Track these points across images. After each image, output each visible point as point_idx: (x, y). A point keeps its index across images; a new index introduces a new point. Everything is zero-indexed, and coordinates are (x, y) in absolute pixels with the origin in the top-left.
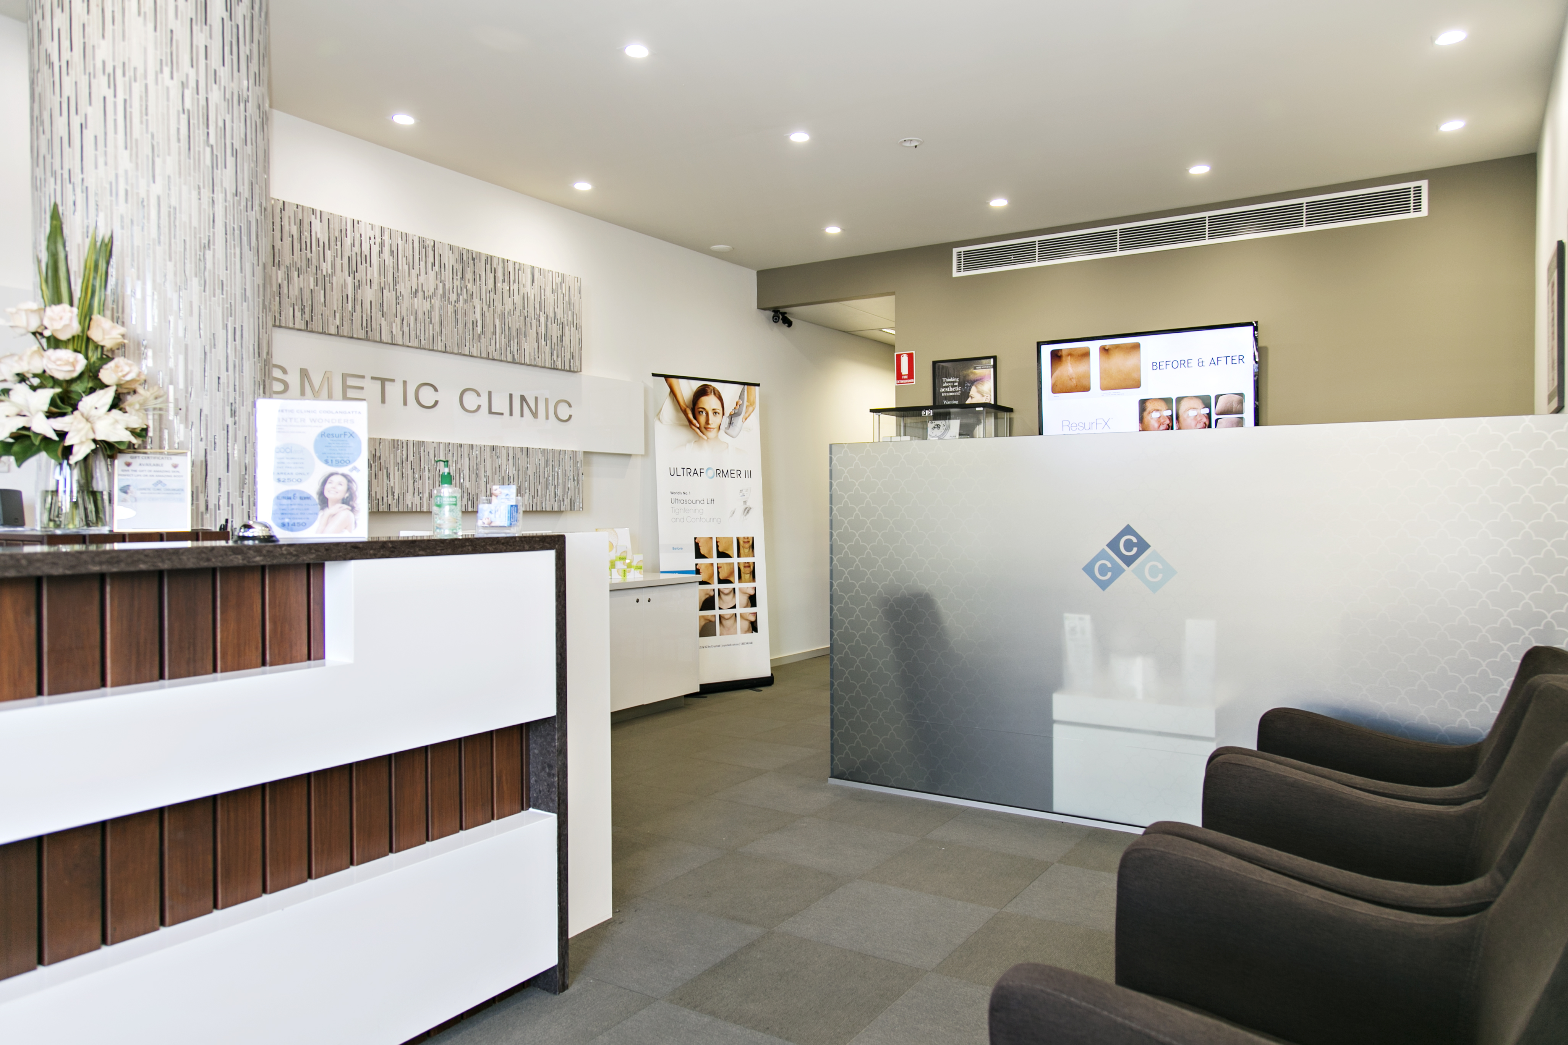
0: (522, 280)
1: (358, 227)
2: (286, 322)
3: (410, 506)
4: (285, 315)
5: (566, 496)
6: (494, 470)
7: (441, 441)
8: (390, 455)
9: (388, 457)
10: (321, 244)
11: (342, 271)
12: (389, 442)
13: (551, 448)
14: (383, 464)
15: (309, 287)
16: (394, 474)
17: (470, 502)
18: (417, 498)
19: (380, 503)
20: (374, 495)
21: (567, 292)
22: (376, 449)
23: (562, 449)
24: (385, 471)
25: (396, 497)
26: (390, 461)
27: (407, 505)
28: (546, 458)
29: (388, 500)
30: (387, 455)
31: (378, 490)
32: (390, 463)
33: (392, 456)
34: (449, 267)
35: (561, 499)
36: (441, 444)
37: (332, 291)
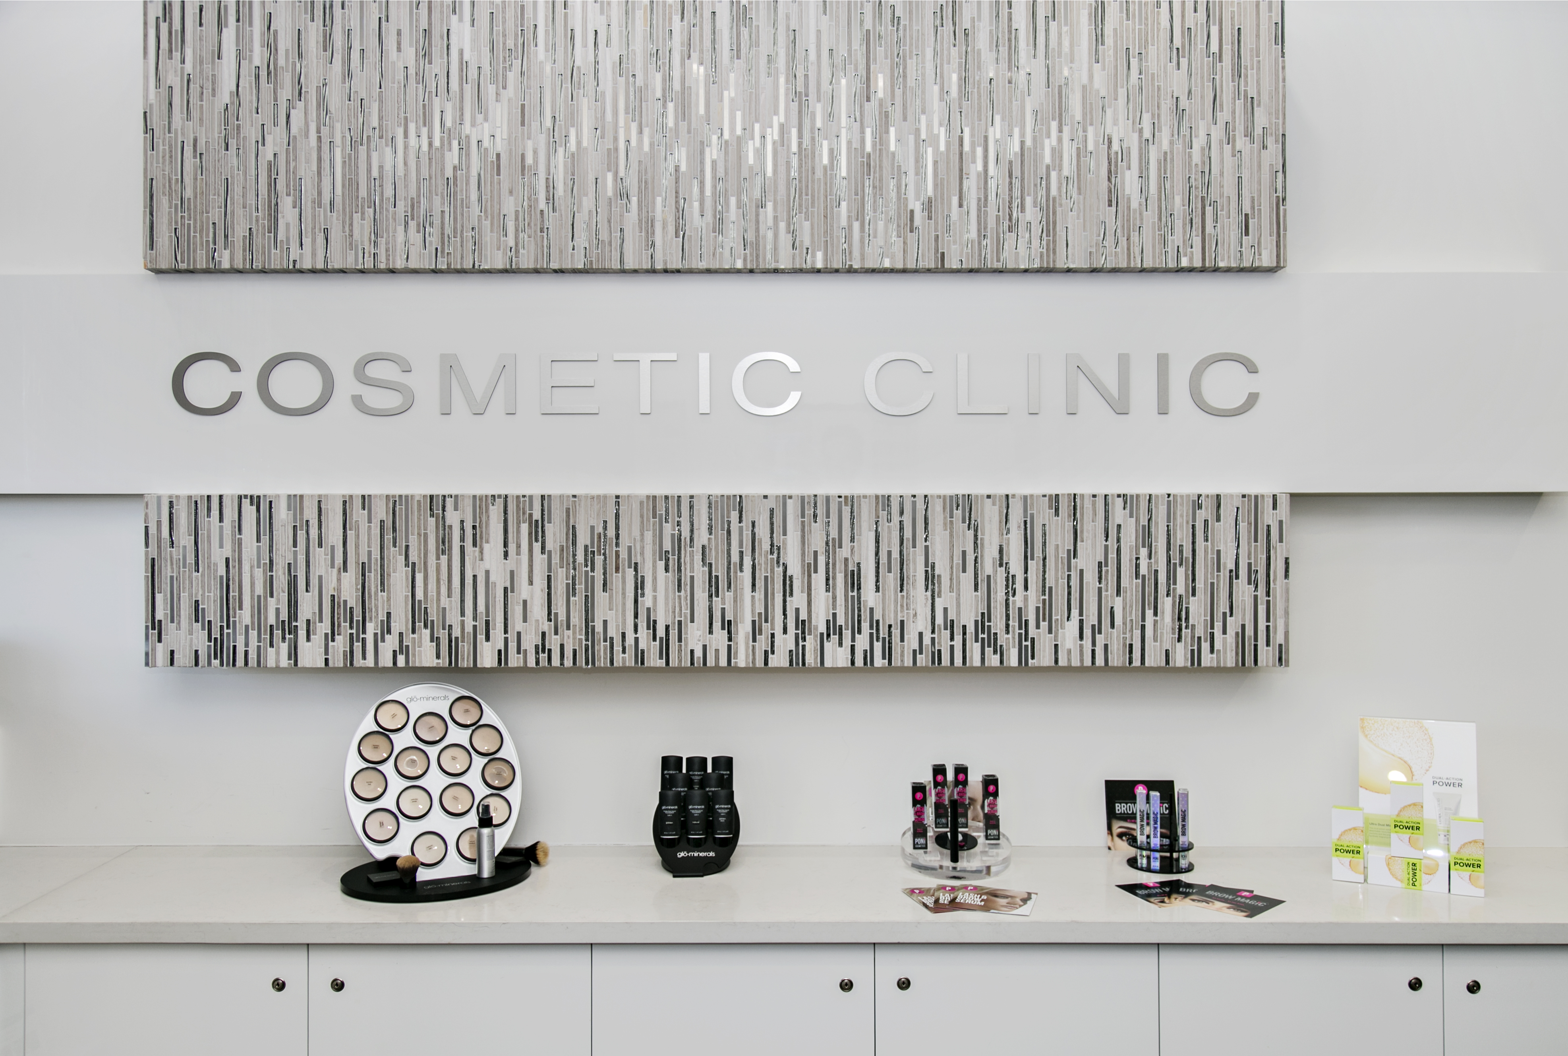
0: (1060, 44)
1: (566, 15)
2: (388, 260)
3: (698, 653)
4: (387, 243)
5: (1218, 625)
6: (958, 560)
7: (787, 492)
8: (642, 535)
9: (638, 538)
10: (473, 73)
11: (523, 124)
12: (641, 503)
13: (1164, 491)
14: (624, 555)
15: (443, 174)
16: (655, 579)
17: (878, 646)
18: (720, 637)
19: (618, 648)
20: (599, 628)
21: (1227, 48)
22: (605, 522)
23: (1204, 491)
24: (630, 572)
25: (661, 632)
26: (642, 548)
27: (692, 651)
28: (1144, 521)
29: (637, 639)
30: (636, 533)
31: (611, 616)
32: (642, 554)
33: (649, 536)
34: (819, 56)
35: (1200, 632)
36: (789, 501)
37: (499, 174)
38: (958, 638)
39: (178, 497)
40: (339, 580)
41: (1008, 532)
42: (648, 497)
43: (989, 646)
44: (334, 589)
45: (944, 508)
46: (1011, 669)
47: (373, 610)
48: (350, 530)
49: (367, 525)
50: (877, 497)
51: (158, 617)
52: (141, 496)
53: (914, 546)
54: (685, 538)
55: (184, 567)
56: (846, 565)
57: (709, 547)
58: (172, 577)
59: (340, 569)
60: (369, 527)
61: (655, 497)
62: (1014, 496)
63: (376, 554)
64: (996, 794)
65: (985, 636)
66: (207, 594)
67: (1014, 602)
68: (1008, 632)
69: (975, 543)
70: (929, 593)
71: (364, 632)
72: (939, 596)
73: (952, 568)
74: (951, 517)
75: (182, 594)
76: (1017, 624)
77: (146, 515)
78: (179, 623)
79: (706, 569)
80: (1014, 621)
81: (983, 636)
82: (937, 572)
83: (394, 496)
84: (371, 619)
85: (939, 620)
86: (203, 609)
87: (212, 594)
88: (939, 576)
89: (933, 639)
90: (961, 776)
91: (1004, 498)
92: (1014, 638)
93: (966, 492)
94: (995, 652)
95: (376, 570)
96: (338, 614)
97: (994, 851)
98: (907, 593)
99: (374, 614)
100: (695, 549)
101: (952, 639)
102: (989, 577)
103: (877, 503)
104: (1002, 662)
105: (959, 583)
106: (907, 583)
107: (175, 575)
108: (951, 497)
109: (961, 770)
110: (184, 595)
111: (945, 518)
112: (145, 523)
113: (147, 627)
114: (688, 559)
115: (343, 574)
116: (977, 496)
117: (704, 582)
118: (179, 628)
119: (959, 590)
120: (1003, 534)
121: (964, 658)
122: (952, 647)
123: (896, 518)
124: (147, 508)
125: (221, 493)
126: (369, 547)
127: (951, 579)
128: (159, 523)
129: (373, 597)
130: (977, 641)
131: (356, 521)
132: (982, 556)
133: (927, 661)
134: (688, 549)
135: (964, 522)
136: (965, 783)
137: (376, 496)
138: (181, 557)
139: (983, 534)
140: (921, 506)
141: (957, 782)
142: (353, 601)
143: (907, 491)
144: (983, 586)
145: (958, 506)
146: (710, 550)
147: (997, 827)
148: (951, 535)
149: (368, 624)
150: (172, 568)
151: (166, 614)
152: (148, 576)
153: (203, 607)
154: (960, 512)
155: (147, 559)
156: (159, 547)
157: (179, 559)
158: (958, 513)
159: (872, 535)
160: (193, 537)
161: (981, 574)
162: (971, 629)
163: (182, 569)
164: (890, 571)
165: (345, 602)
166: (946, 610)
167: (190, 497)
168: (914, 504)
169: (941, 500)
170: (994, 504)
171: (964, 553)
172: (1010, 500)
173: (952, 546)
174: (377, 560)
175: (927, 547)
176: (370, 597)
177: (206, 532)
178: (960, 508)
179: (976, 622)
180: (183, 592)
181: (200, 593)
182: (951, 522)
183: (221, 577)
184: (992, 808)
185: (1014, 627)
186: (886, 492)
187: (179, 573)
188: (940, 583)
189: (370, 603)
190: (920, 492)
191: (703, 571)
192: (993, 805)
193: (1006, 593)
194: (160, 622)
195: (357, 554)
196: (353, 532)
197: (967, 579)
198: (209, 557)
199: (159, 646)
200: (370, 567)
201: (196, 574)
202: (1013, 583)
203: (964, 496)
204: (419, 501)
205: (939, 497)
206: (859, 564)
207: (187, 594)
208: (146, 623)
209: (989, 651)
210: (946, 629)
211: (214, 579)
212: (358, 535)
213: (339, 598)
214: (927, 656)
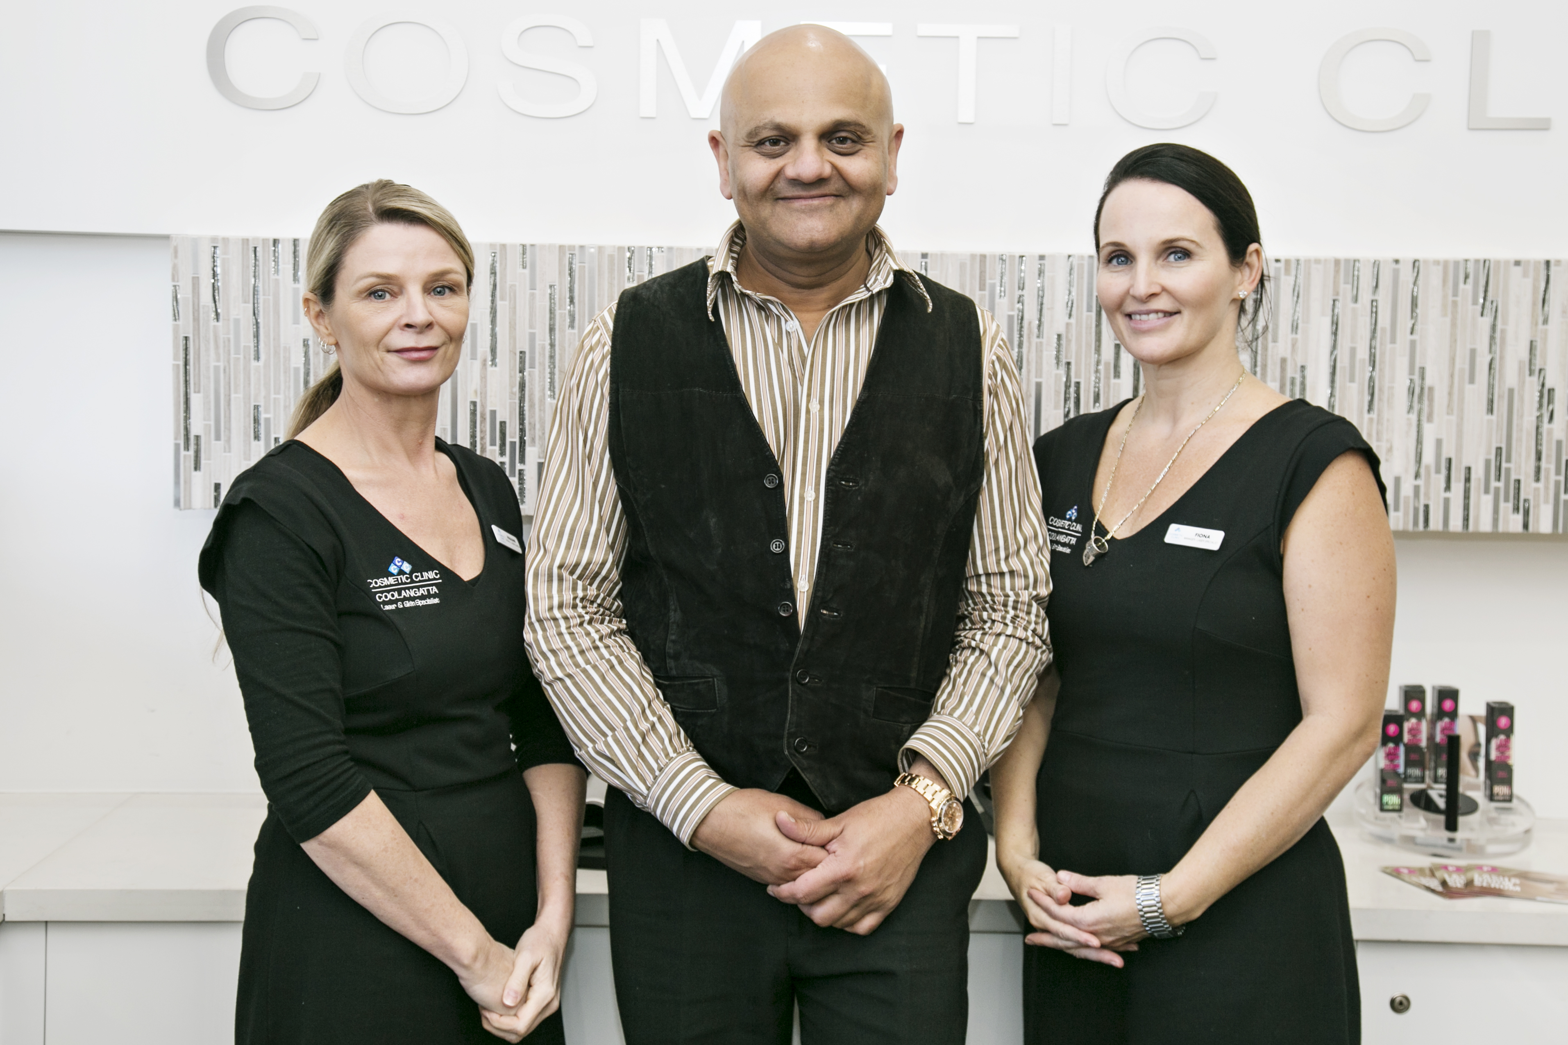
38: (1458, 487)
39: (226, 240)
40: (484, 378)
41: (1545, 321)
42: (973, 256)
43: (1506, 500)
44: (476, 392)
45: (1445, 281)
46: (1540, 537)
47: (538, 426)
48: (502, 299)
49: (529, 292)
50: (1337, 262)
51: (194, 432)
52: (167, 237)
53: (1393, 341)
54: (1030, 323)
55: (237, 352)
56: (1283, 369)
57: (1067, 337)
58: (217, 368)
59: (485, 361)
60: (532, 296)
61: (983, 257)
62: (1558, 262)
63: (543, 339)
64: (1509, 731)
65: (1501, 485)
66: (273, 396)
67: (1550, 432)
68: (1537, 479)
69: (1492, 338)
70: (1414, 417)
71: (522, 460)
72: (1430, 419)
73: (1452, 376)
74: (1455, 294)
75: (233, 396)
76: (1552, 467)
77: (175, 269)
78: (228, 440)
79: (1062, 371)
80: (1548, 462)
81: (1497, 484)
82: (1428, 382)
83: (572, 248)
84: (533, 440)
85: (1428, 457)
86: (267, 420)
87: (281, 396)
88: (1431, 389)
89: (1417, 489)
90: (1448, 704)
91: (1543, 267)
92: (1547, 488)
93: (1481, 256)
94: (1516, 509)
95: (542, 364)
96: (481, 431)
97: (1506, 818)
98: (1379, 415)
99: (538, 433)
100: (1044, 340)
101: (1448, 488)
102: (1511, 391)
103: (1337, 271)
104: (1526, 526)
105: (1462, 400)
106: (1380, 400)
107: (221, 365)
108: (1456, 263)
109: (1448, 695)
110: (237, 398)
111: (1445, 297)
112: (173, 280)
113: (177, 446)
114: (1033, 355)
115: (490, 369)
116: (1498, 263)
117: (1057, 392)
118: (228, 448)
119: (1461, 410)
120: (1536, 324)
121: (1466, 519)
122: (1447, 501)
123: (1366, 296)
124: (176, 256)
125: (296, 237)
126: (531, 326)
127: (1450, 394)
128: (196, 281)
129: (537, 406)
130: (1487, 491)
131: (512, 286)
132: (1502, 358)
133: (1406, 522)
134: (1035, 340)
135: (1475, 302)
136: (1453, 715)
137: (543, 247)
138: (232, 337)
139: (1505, 322)
140: (1406, 275)
141: (1440, 713)
142: (506, 413)
143: (1386, 254)
144: (1501, 406)
145: (1467, 277)
146: (1069, 341)
147: (1508, 781)
148: (1454, 324)
149: (528, 449)
150: (218, 354)
151: (207, 427)
152: (178, 366)
153: (267, 416)
154: (1469, 287)
155: (176, 338)
156: (196, 319)
157: (229, 340)
158: (1467, 289)
159: (1327, 321)
160: (251, 305)
161: (1499, 387)
162: (1478, 474)
163: (233, 356)
164: (1352, 380)
165: (493, 413)
166: (1439, 443)
167: (246, 241)
168: (1396, 274)
169: (1440, 268)
170: (1525, 275)
171: (1473, 352)
172: (1553, 268)
173: (1454, 341)
174: (543, 348)
175: (1413, 344)
176: (532, 406)
177: (271, 298)
178: (1470, 280)
179: (1488, 463)
180: (236, 392)
181: (263, 393)
182: (1455, 303)
183: (297, 370)
184: (1502, 753)
185: (1548, 471)
186: (1352, 255)
187: (229, 362)
188: (1431, 400)
189: (532, 416)
190: (1407, 255)
191: (1056, 375)
192: (1504, 747)
193: (1538, 417)
194: (197, 437)
195: (513, 338)
196: (507, 303)
197: (1476, 394)
198: (277, 338)
199: (197, 476)
200: (533, 359)
201: (254, 363)
202: (1550, 401)
203: (1477, 261)
204: (611, 257)
205: (1437, 263)
206: (1303, 368)
207: (241, 396)
208: (176, 439)
209: (1506, 507)
210: (1438, 471)
211: (285, 372)
212: (515, 308)
213: (483, 406)
214: (1406, 514)
